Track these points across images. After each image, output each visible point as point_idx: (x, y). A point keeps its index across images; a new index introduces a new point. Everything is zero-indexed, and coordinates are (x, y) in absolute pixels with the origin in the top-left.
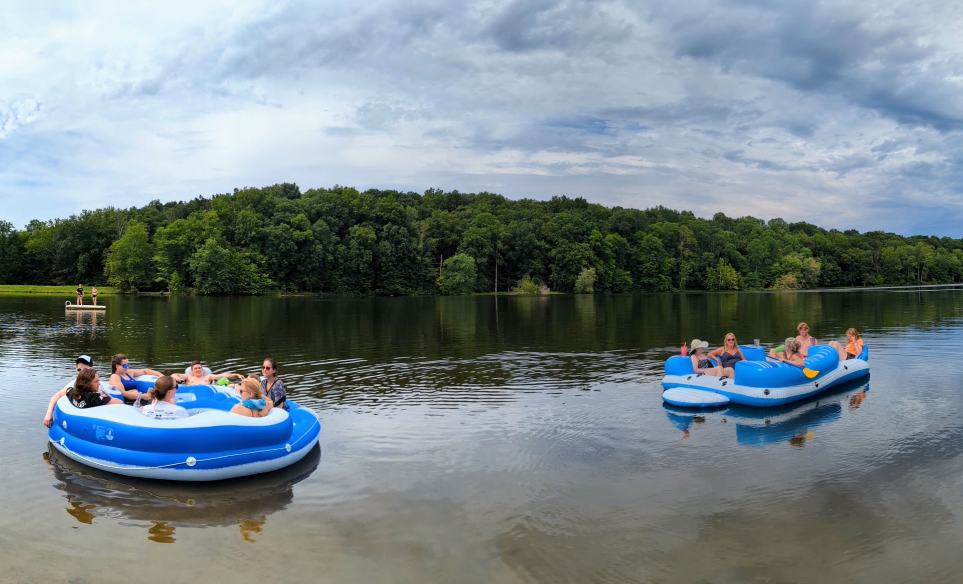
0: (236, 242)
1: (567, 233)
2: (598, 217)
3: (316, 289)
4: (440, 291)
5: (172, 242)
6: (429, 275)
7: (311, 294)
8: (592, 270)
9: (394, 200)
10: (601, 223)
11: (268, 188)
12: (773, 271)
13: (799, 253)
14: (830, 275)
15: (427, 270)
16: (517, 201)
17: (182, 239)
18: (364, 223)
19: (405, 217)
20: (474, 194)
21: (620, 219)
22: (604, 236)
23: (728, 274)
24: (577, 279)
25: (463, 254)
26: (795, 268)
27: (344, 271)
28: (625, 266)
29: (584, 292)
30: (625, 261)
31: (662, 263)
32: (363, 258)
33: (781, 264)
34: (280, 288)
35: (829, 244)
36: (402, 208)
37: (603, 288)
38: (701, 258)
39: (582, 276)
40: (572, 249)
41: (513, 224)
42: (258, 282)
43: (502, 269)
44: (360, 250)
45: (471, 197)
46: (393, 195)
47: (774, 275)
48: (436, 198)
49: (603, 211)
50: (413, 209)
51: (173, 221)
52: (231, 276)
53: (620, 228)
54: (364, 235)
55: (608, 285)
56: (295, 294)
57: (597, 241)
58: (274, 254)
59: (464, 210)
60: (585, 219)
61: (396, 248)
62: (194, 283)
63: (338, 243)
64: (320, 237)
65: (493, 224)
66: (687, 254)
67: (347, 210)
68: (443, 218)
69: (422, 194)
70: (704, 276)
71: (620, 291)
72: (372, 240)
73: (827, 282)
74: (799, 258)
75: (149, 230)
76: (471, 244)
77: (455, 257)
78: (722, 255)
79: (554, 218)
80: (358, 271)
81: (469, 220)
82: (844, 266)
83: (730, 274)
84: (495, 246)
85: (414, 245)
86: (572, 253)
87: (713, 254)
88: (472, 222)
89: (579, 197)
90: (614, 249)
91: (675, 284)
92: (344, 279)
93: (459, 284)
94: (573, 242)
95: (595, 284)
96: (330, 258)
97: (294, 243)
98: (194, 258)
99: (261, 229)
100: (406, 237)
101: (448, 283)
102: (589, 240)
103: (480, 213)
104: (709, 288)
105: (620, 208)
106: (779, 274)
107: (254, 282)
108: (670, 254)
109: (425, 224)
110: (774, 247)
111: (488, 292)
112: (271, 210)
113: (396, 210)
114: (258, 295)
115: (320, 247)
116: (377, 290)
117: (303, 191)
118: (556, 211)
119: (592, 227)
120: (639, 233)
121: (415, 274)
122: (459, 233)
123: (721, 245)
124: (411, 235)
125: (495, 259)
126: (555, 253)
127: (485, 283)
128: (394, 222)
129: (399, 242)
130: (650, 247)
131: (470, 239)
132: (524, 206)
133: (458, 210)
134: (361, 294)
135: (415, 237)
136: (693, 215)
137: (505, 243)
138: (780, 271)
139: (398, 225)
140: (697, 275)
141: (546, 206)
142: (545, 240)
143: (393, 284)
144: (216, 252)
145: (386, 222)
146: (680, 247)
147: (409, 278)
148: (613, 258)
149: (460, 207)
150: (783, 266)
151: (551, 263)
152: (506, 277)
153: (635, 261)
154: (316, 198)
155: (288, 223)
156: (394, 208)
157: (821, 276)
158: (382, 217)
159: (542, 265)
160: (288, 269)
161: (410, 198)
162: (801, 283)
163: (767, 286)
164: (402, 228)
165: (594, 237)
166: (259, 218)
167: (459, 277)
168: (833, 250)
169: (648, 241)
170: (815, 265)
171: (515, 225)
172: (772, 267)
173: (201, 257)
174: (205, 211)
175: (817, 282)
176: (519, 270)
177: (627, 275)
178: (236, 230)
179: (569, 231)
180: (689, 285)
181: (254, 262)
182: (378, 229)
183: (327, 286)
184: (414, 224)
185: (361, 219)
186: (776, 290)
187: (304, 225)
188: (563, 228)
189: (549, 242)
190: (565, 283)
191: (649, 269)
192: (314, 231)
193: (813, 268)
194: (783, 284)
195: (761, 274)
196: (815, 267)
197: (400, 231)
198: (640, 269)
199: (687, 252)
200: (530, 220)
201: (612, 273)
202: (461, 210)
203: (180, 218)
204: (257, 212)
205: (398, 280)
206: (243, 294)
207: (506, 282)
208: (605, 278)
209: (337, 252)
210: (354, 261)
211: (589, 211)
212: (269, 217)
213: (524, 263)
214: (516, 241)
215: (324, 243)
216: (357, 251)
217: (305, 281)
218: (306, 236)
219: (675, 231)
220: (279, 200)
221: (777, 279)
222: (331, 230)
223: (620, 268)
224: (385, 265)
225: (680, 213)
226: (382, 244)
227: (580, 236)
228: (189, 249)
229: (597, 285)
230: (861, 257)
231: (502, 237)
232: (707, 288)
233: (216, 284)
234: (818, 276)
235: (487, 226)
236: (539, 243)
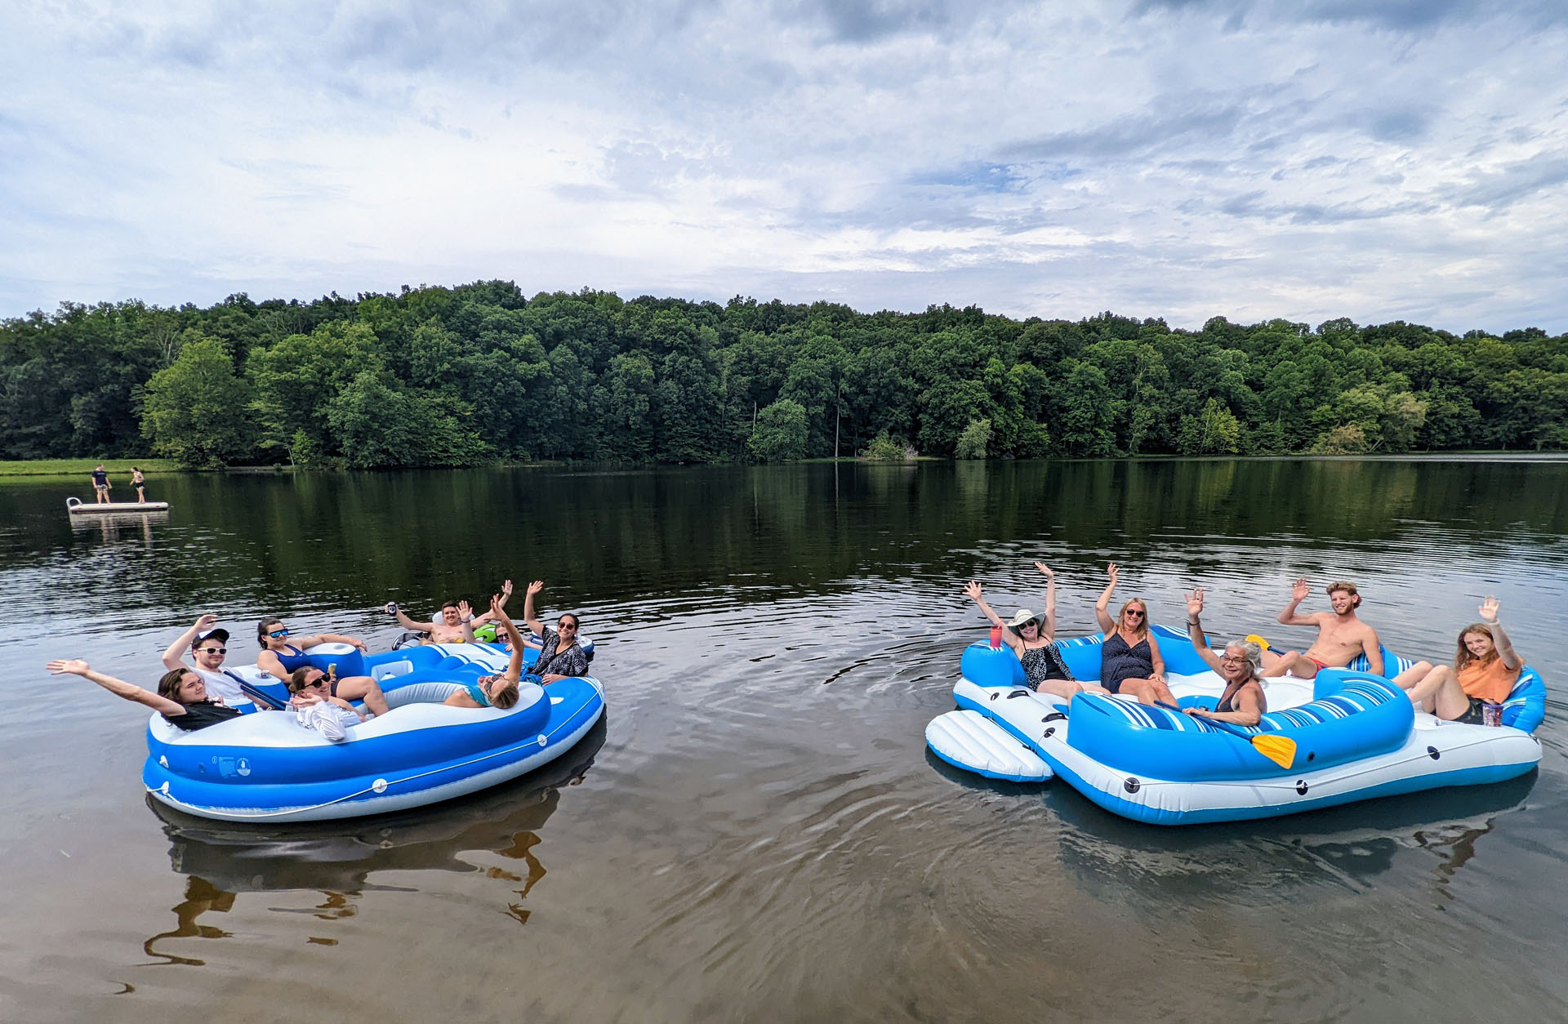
0: (416, 380)
1: (949, 365)
2: (1000, 338)
3: (560, 456)
4: (753, 456)
5: (285, 376)
6: (737, 432)
7: (553, 463)
8: (985, 422)
9: (681, 314)
10: (1004, 346)
11: (466, 288)
12: (1314, 419)
13: (1379, 383)
14: (1448, 426)
15: (734, 424)
16: (872, 314)
17: (307, 372)
18: (633, 352)
19: (698, 342)
20: (805, 305)
21: (1036, 340)
22: (1009, 367)
23: (1222, 426)
24: (961, 436)
25: (787, 401)
26: (1365, 412)
27: (605, 425)
28: (1038, 414)
29: (971, 457)
30: (1039, 407)
31: (1102, 409)
32: (634, 407)
33: (1335, 406)
34: (500, 455)
35: (1459, 363)
36: (693, 327)
37: (1001, 450)
38: (1173, 400)
39: (969, 433)
40: (955, 389)
41: (866, 352)
42: (461, 447)
43: (846, 422)
44: (628, 395)
45: (801, 310)
46: (678, 306)
47: (1316, 426)
48: (746, 312)
49: (1009, 326)
50: (712, 330)
51: (283, 337)
52: (410, 437)
53: (1035, 354)
54: (634, 370)
55: (1009, 446)
56: (527, 463)
57: (995, 376)
58: (486, 401)
59: (789, 331)
60: (979, 341)
61: (686, 392)
62: (341, 450)
63: (594, 382)
64: (561, 372)
65: (835, 352)
66: (1147, 394)
67: (604, 330)
68: (758, 345)
69: (724, 305)
70: (1176, 431)
71: (1029, 456)
72: (648, 378)
73: (1439, 440)
74: (1378, 395)
75: (234, 351)
76: (800, 385)
77: (776, 405)
78: (1213, 393)
79: (930, 341)
80: (628, 427)
81: (797, 347)
82: (1489, 408)
83: (1224, 425)
84: (837, 387)
85: (713, 386)
86: (955, 396)
87: (1196, 391)
88: (802, 351)
89: (971, 306)
90: (1023, 388)
91: (1122, 444)
92: (606, 439)
93: (781, 446)
94: (958, 379)
95: (988, 446)
96: (582, 406)
97: (519, 383)
98: (334, 406)
99: (459, 359)
100: (701, 375)
101: (765, 444)
102: (983, 376)
103: (814, 336)
104: (1183, 451)
105: (1036, 320)
106: (1327, 424)
107: (455, 447)
108: (1117, 394)
109: (730, 354)
110: (1323, 375)
111: (825, 457)
112: (473, 327)
113: (684, 331)
114: (464, 467)
115: (565, 388)
116: (658, 456)
117: (528, 295)
118: (933, 330)
119: (990, 354)
120: (1065, 362)
121: (715, 430)
122: (783, 368)
123: (1213, 375)
124: (707, 372)
125: (835, 408)
126: (928, 396)
127: (821, 444)
128: (682, 350)
129: (688, 383)
130: (1083, 383)
131: (799, 378)
132: (881, 324)
133: (780, 332)
134: (633, 462)
135: (714, 373)
136: (1165, 324)
137: (852, 382)
138: (1331, 420)
139: (687, 354)
140: (1162, 429)
141: (917, 321)
142: (913, 377)
143: (682, 446)
144: (378, 397)
145: (669, 350)
146: (1137, 382)
147: (707, 439)
148: (1021, 403)
149: (783, 327)
150: (1339, 409)
151: (921, 412)
152: (852, 434)
153: (1056, 407)
154: (553, 308)
155: (508, 350)
156: (681, 329)
157: (1424, 429)
158: (662, 342)
159: (907, 415)
160: (512, 424)
161: (706, 312)
162: (1374, 442)
163: (1298, 447)
164: (694, 360)
165: (991, 369)
166: (453, 341)
167: (781, 436)
168: (1466, 374)
169: (1080, 373)
170: (1414, 406)
171: (869, 354)
172: (1314, 412)
173: (348, 404)
174: (347, 322)
175: (1413, 439)
176: (871, 425)
177: (1042, 429)
178: (413, 359)
179: (951, 360)
180: (1146, 446)
181: (452, 414)
182: (656, 362)
183: (580, 450)
184: (712, 354)
185: (629, 345)
186: (1315, 455)
187: (534, 353)
188: (942, 356)
189: (921, 380)
190: (942, 443)
191: (1078, 420)
192: (552, 364)
193: (1408, 413)
194: (1331, 444)
195: (1289, 425)
196: (1412, 410)
197: (691, 365)
198: (1064, 420)
199: (1148, 390)
200: (892, 345)
201: (1017, 427)
202: (784, 332)
203: (297, 332)
204: (449, 331)
205: (690, 441)
206: (436, 467)
207: (851, 443)
208: (1005, 435)
209: (593, 397)
210: (620, 410)
211: (986, 327)
212: (472, 339)
213: (879, 413)
214: (869, 379)
215: (571, 382)
216: (625, 396)
217: (543, 443)
218: (539, 371)
219: (1129, 355)
220: (488, 309)
221: (1321, 435)
222: (581, 362)
223: (1031, 418)
224: (670, 418)
225: (1142, 323)
226: (662, 384)
227: (969, 369)
228: (323, 390)
229: (993, 445)
230: (1540, 388)
231: (848, 374)
232: (1179, 450)
233: (385, 451)
234: (1416, 429)
235: (824, 357)
236: (903, 382)
